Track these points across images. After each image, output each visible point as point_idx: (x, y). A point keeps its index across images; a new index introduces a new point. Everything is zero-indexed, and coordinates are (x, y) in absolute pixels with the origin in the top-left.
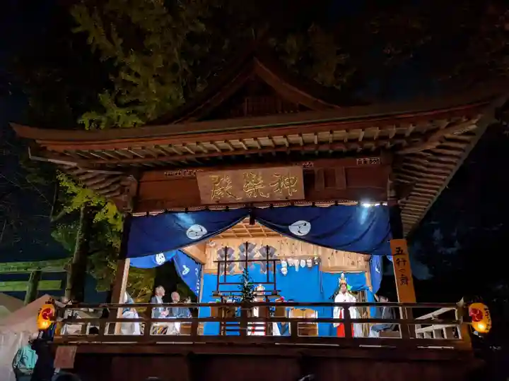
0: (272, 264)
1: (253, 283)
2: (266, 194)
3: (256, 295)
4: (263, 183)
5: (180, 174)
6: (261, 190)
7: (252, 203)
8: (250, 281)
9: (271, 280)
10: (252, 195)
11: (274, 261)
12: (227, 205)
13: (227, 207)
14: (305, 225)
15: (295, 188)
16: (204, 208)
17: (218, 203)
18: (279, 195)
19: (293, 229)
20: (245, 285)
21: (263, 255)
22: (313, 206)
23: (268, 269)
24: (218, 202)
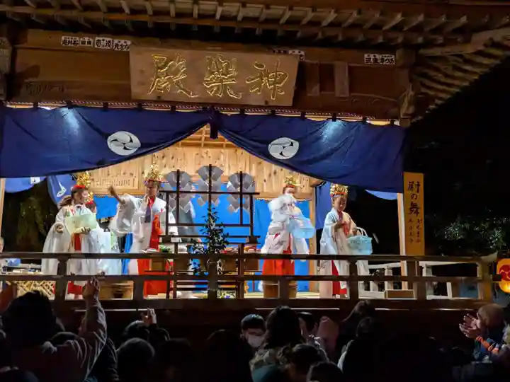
0: (246, 200)
1: (222, 225)
2: (236, 94)
3: (228, 243)
4: (236, 77)
5: (89, 43)
6: (232, 86)
7: (213, 105)
8: (218, 222)
9: (246, 221)
10: (216, 92)
11: (251, 194)
12: (174, 104)
13: (173, 108)
14: (292, 144)
15: (282, 89)
16: (134, 105)
17: (159, 101)
18: (255, 97)
19: (274, 150)
20: (212, 228)
21: (236, 186)
22: (303, 118)
23: (241, 206)
24: (159, 97)
